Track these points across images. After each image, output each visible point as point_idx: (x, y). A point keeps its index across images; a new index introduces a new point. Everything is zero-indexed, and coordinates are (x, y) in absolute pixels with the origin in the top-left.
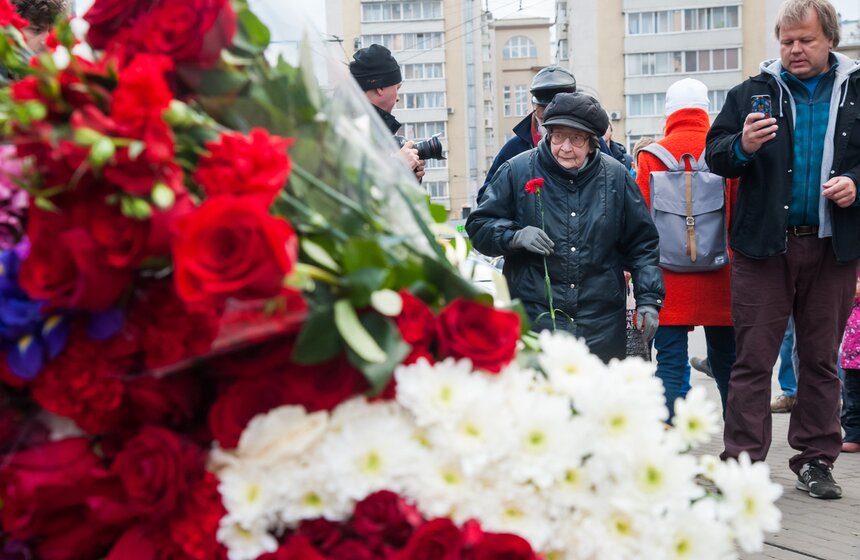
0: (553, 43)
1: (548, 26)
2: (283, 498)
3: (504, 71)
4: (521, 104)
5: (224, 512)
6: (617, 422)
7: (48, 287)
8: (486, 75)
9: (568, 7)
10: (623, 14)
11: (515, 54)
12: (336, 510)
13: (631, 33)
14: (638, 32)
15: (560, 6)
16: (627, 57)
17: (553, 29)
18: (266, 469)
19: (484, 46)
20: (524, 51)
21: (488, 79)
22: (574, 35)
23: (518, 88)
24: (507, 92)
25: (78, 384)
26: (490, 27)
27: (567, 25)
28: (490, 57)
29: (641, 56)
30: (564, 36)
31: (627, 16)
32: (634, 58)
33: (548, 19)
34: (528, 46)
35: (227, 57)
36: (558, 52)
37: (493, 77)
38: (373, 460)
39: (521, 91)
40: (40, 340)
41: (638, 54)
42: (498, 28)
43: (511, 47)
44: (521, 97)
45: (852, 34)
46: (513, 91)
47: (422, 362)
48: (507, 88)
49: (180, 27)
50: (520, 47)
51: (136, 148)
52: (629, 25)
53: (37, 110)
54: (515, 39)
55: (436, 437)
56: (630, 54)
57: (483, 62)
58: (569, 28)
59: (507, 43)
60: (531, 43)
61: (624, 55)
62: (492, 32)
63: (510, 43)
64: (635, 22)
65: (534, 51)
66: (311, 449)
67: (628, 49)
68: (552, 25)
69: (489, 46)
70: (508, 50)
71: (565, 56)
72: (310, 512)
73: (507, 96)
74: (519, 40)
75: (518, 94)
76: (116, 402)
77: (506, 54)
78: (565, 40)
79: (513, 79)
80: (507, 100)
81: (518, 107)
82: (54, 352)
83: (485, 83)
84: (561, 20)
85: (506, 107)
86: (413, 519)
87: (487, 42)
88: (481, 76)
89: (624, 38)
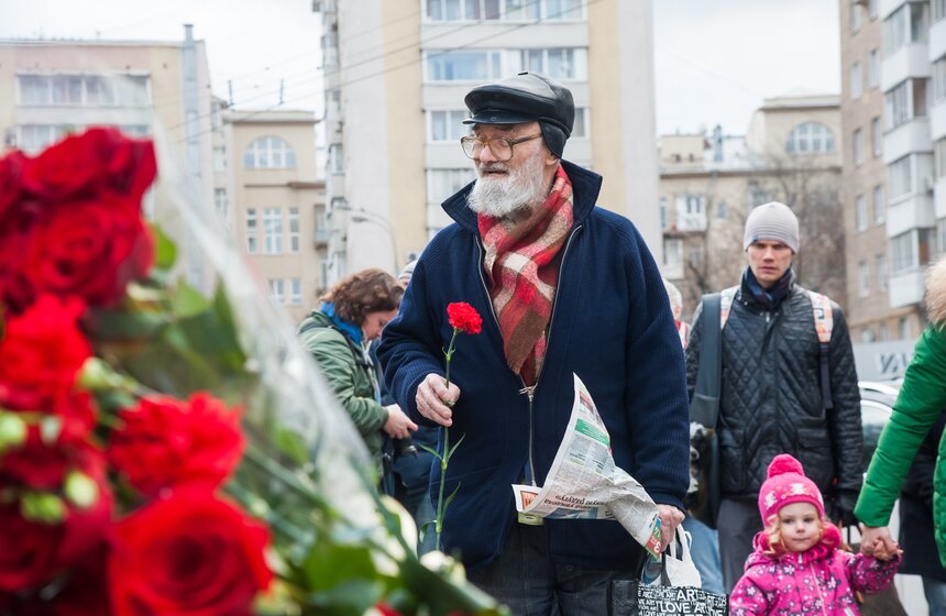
0: (321, 149)
1: (311, 123)
3: (248, 186)
4: (274, 236)
8: (219, 191)
9: (343, 97)
10: (424, 111)
11: (263, 162)
13: (435, 138)
14: (445, 137)
15: (330, 96)
16: (430, 174)
17: (320, 128)
19: (215, 148)
20: (277, 158)
21: (222, 198)
22: (352, 138)
23: (268, 212)
24: (252, 217)
26: (225, 121)
27: (341, 123)
28: (225, 164)
29: (451, 174)
30: (337, 138)
31: (428, 116)
32: (440, 175)
33: (313, 113)
34: (283, 152)
35: (137, 292)
36: (329, 162)
37: (231, 196)
39: (272, 216)
41: (446, 170)
42: (239, 123)
43: (256, 152)
44: (273, 226)
45: (737, 155)
46: (260, 216)
48: (251, 212)
50: (270, 152)
51: (51, 428)
52: (433, 127)
54: (262, 141)
56: (435, 170)
57: (215, 173)
58: (345, 128)
59: (251, 146)
60: (288, 146)
61: (426, 170)
62: (228, 129)
63: (256, 145)
64: (439, 124)
65: (291, 158)
67: (431, 162)
68: (318, 122)
69: (224, 149)
70: (253, 156)
71: (340, 168)
73: (251, 223)
74: (269, 142)
75: (268, 222)
77: (249, 161)
78: (339, 146)
79: (260, 199)
80: (252, 229)
81: (269, 240)
83: (218, 204)
84: (334, 116)
85: (251, 240)
87: (220, 143)
88: (211, 193)
89: (425, 145)
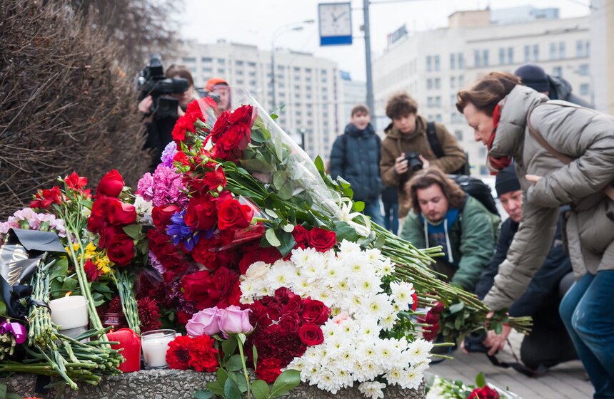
2: (257, 290)
5: (241, 294)
6: (357, 268)
7: (191, 222)
12: (271, 294)
18: (252, 280)
25: (203, 253)
38: (282, 278)
40: (193, 239)
47: (299, 248)
49: (233, 138)
53: (188, 168)
55: (302, 272)
66: (265, 274)
72: (265, 294)
76: (214, 259)
82: (197, 242)
86: (290, 296)
